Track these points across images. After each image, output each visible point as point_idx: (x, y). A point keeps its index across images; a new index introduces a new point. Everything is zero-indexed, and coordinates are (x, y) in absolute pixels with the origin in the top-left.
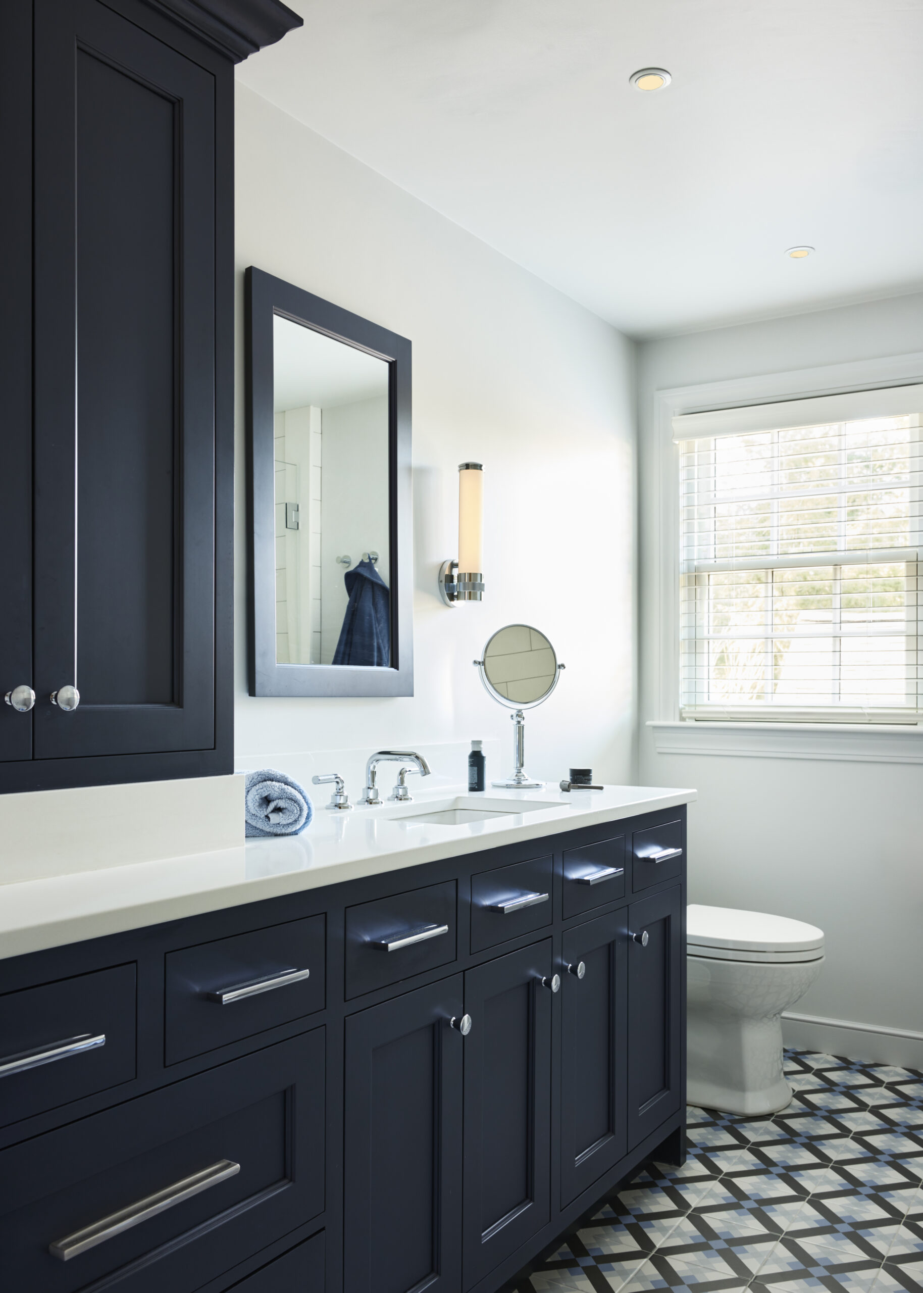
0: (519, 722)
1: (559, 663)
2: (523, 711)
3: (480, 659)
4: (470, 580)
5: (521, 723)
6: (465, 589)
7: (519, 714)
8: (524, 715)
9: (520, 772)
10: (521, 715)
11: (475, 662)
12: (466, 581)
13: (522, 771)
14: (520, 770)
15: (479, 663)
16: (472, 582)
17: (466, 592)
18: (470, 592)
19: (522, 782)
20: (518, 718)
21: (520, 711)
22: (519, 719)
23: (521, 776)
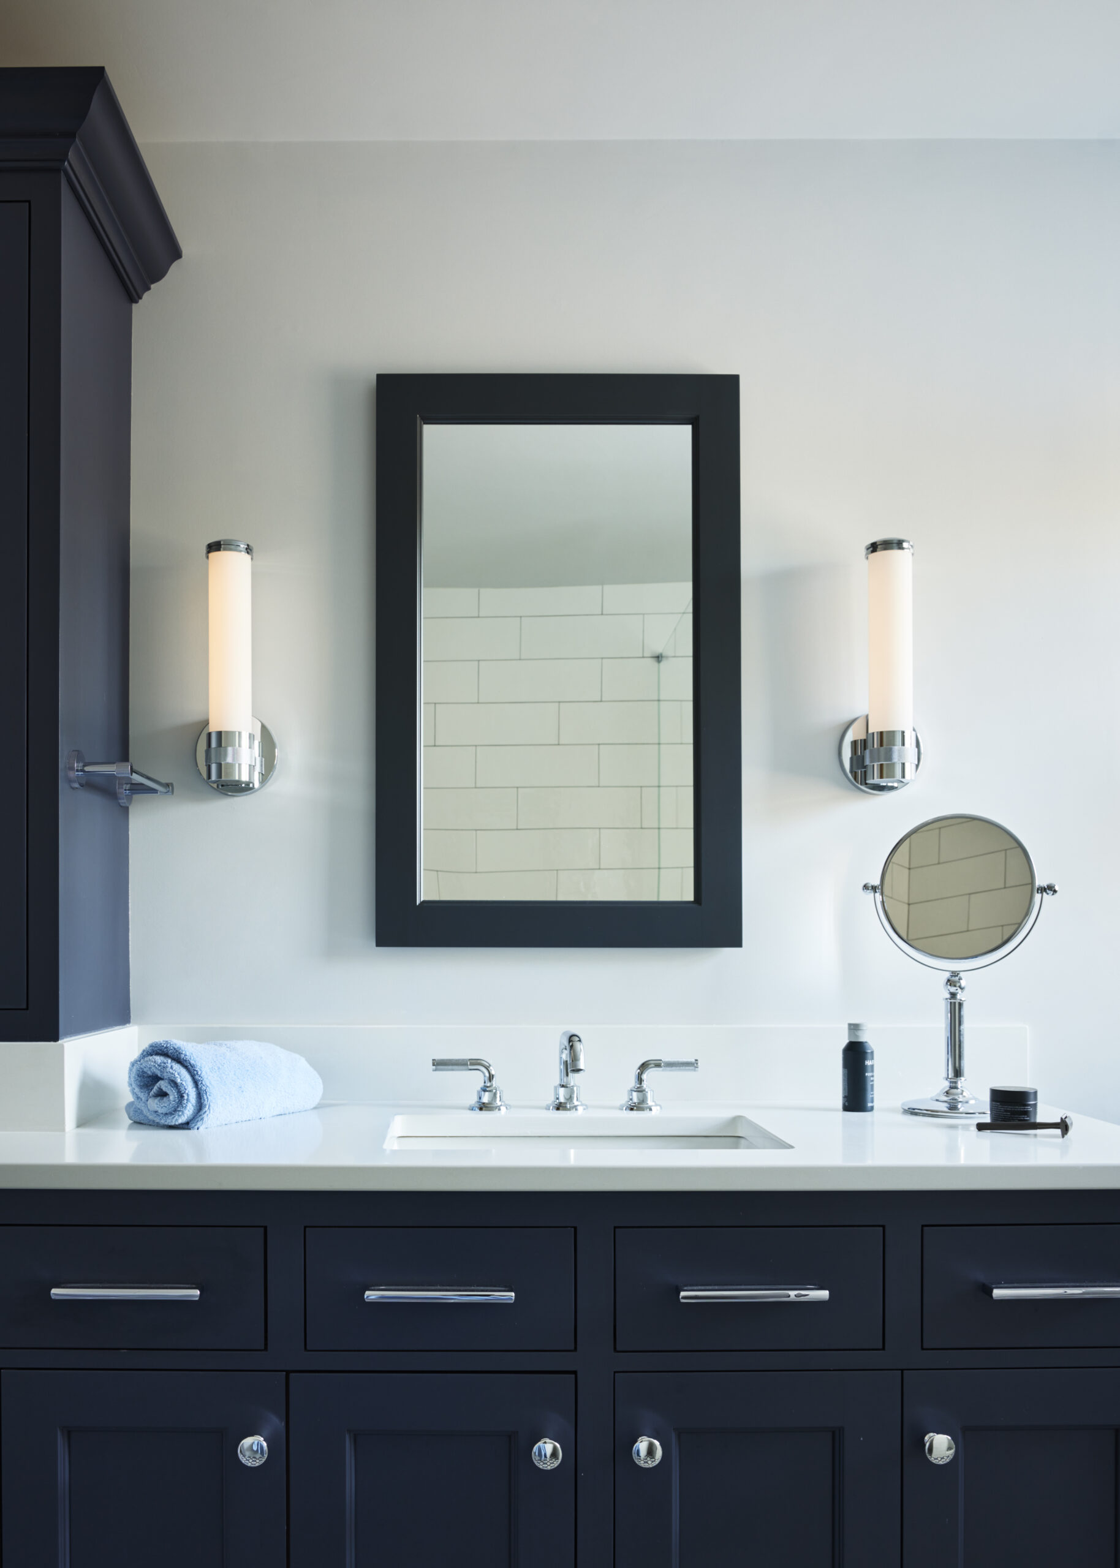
0: (953, 995)
1: (1040, 882)
2: (962, 975)
3: (876, 882)
4: (881, 745)
5: (958, 997)
6: (872, 761)
7: (953, 980)
8: (963, 983)
9: (956, 1088)
10: (955, 982)
11: (866, 887)
12: (875, 746)
13: (959, 1085)
14: (956, 1083)
15: (874, 889)
16: (885, 746)
17: (876, 764)
18: (881, 765)
19: (959, 1106)
20: (949, 987)
21: (955, 974)
22: (953, 989)
23: (957, 1094)
